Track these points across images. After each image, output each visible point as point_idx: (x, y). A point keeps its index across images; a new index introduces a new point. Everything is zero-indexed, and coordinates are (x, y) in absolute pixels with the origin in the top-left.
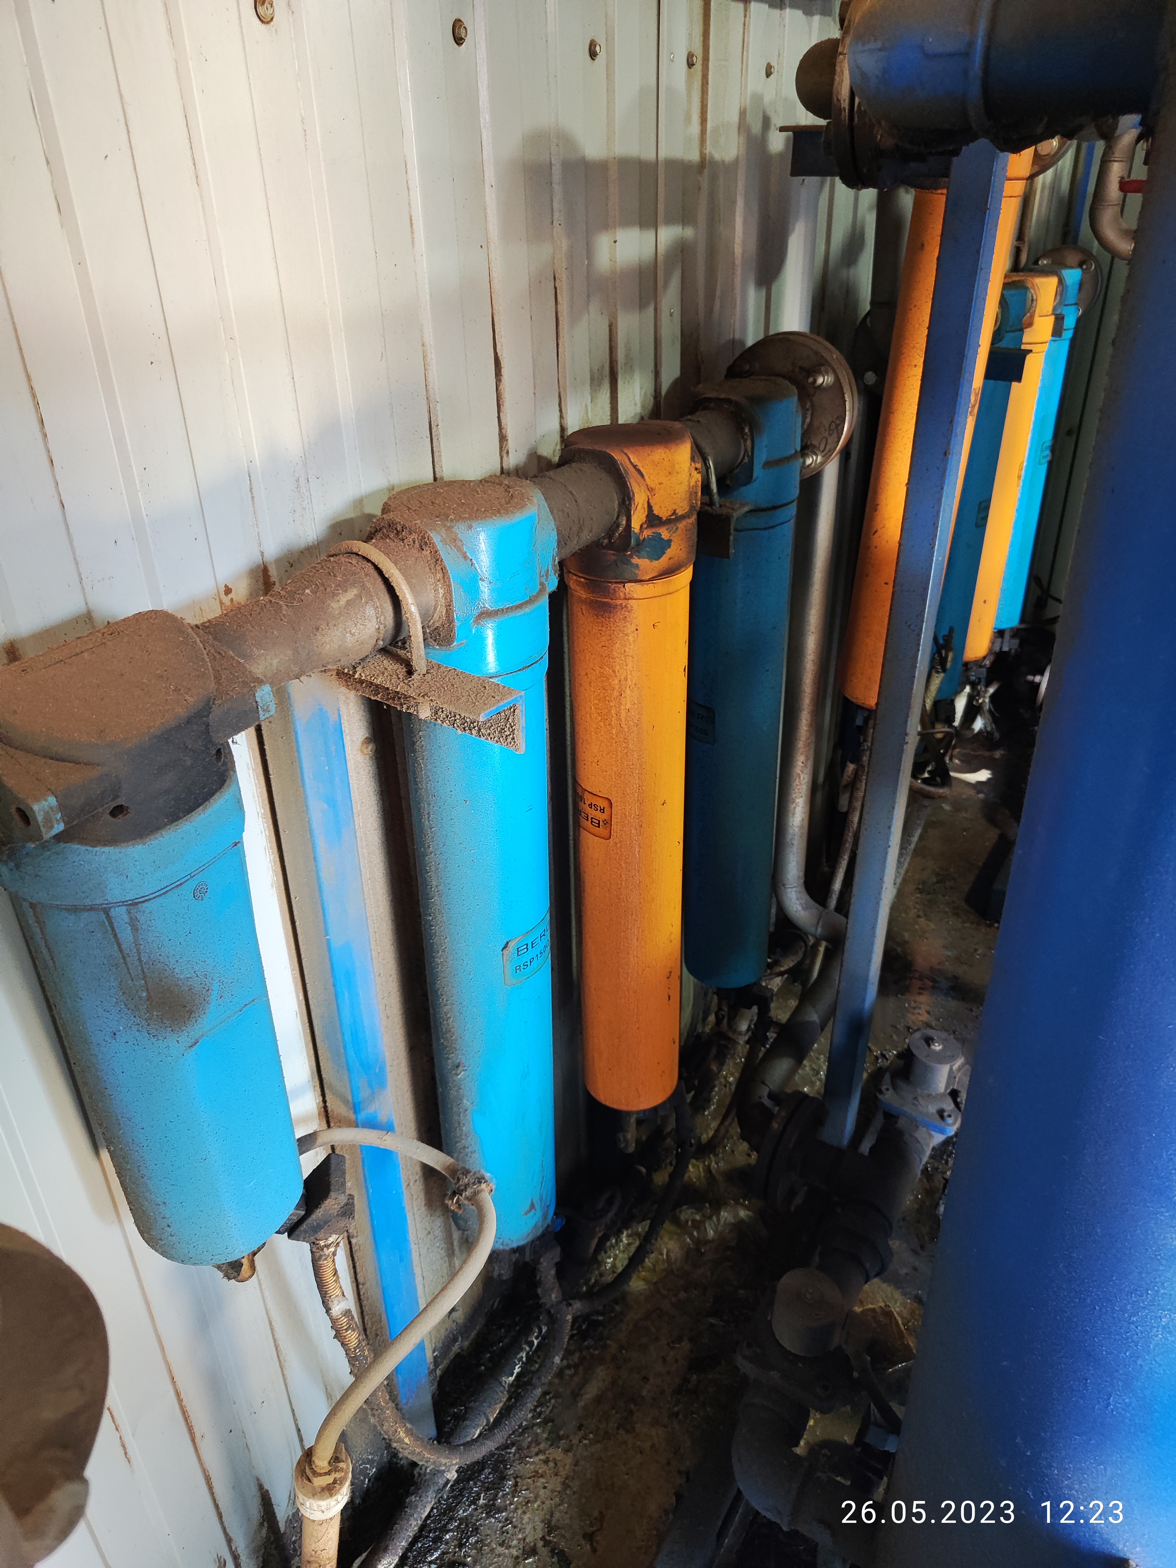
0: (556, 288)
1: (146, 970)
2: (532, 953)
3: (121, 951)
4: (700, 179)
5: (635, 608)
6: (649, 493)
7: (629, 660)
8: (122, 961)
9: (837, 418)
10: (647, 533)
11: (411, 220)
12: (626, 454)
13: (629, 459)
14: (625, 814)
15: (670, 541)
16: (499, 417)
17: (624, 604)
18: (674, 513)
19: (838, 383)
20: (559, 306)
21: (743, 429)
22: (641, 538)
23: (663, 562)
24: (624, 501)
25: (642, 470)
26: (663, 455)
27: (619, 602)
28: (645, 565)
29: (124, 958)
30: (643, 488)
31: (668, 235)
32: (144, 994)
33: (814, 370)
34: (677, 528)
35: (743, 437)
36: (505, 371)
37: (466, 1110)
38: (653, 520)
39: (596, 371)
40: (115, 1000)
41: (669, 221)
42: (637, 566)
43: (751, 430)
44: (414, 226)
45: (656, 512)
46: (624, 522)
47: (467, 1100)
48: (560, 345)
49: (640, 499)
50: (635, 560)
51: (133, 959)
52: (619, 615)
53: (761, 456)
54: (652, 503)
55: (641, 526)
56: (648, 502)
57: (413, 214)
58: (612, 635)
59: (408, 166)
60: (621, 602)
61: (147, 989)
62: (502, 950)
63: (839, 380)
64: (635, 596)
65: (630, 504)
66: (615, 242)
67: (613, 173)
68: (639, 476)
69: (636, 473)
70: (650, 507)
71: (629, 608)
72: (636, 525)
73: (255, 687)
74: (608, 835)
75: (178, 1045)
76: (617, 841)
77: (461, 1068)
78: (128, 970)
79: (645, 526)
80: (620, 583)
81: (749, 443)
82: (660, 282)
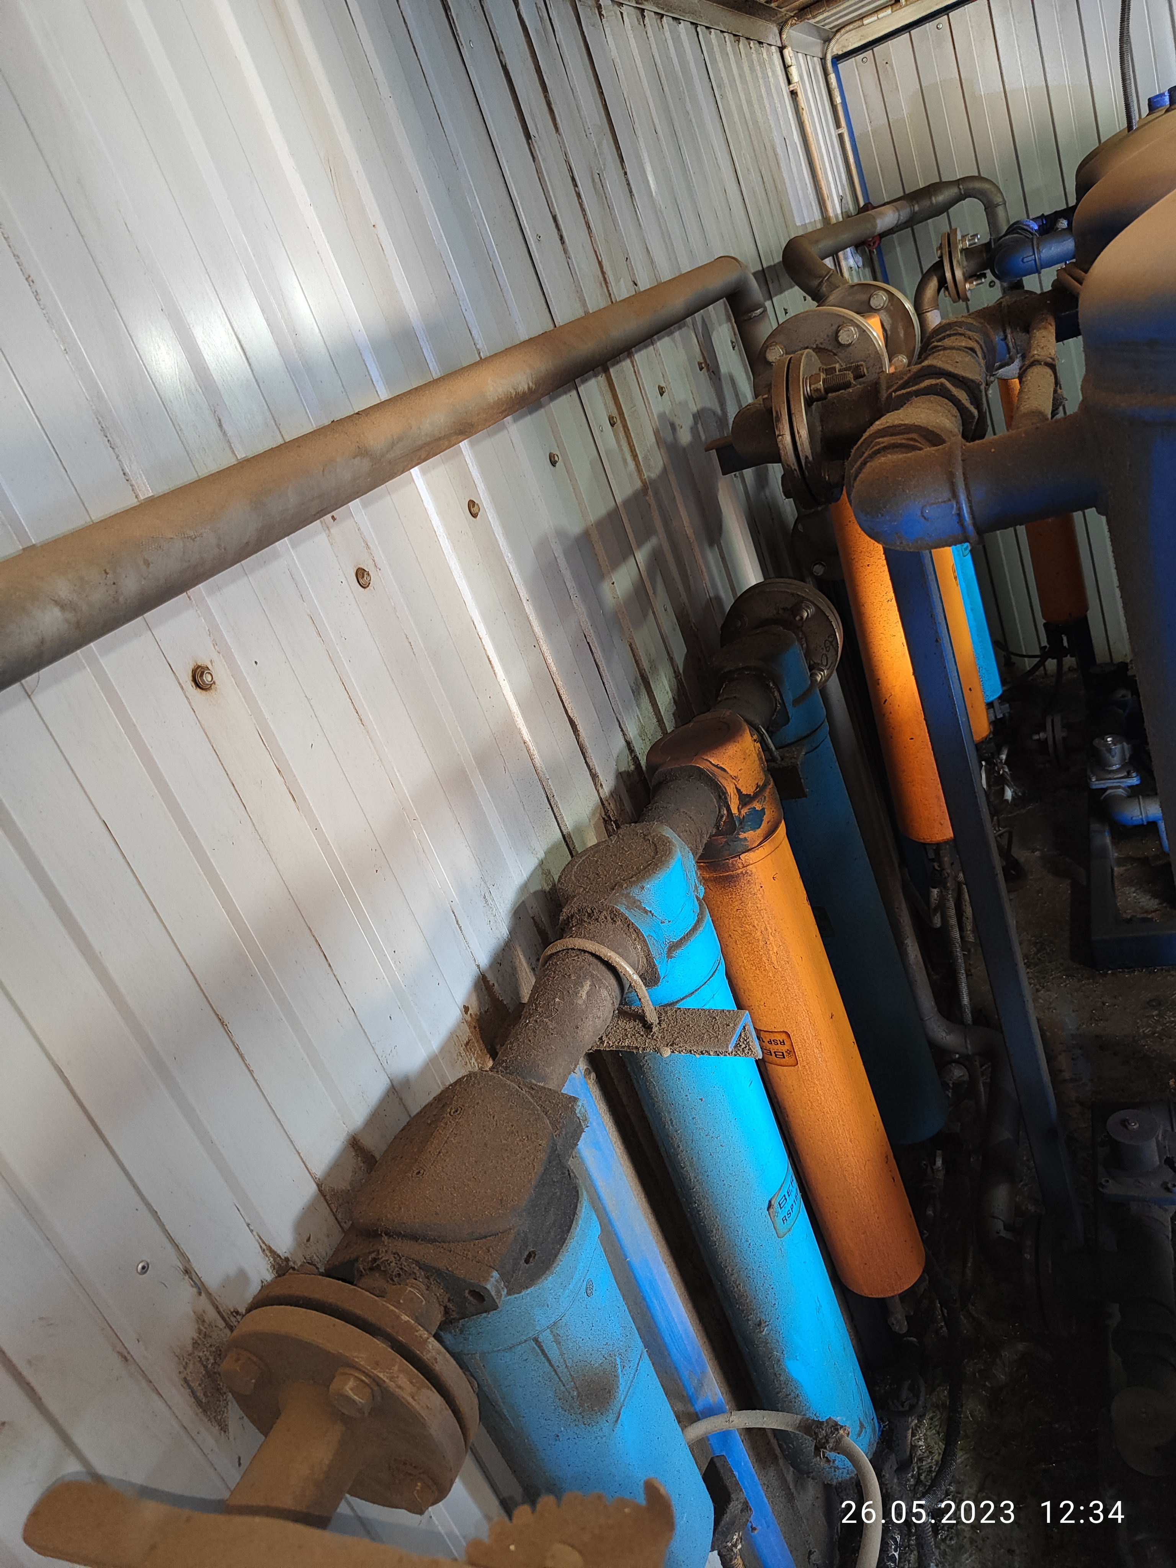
0: (588, 643)
1: (572, 1373)
2: (790, 1201)
3: (552, 1366)
4: (647, 498)
5: (754, 870)
6: (734, 781)
7: (763, 912)
8: (553, 1373)
9: (829, 637)
10: (744, 811)
11: (489, 659)
12: (706, 760)
13: (711, 762)
14: (804, 1039)
15: (763, 809)
16: (586, 762)
17: (744, 872)
18: (758, 786)
19: (819, 611)
20: (595, 655)
21: (768, 685)
22: (741, 817)
23: (764, 826)
24: (720, 797)
25: (723, 766)
26: (735, 748)
27: (739, 871)
28: (751, 836)
29: (555, 1371)
30: (730, 779)
31: (641, 556)
32: (575, 1393)
33: (796, 610)
34: (765, 797)
35: (770, 691)
36: (580, 727)
37: (779, 1361)
38: (745, 800)
39: (633, 685)
40: (553, 1407)
41: (640, 545)
42: (745, 839)
43: (774, 684)
44: (492, 662)
45: (744, 793)
46: (725, 812)
47: (777, 1352)
48: (606, 683)
49: (731, 790)
50: (742, 836)
51: (562, 1370)
52: (743, 881)
53: (789, 698)
54: (739, 787)
55: (738, 808)
56: (736, 788)
57: (489, 654)
58: (743, 899)
59: (475, 623)
60: (741, 870)
61: (577, 1388)
62: (768, 1210)
63: (820, 608)
64: (751, 862)
65: (725, 798)
66: (613, 583)
67: (595, 536)
68: (723, 772)
69: (720, 770)
70: (738, 791)
71: (750, 873)
72: (735, 811)
73: (573, 1106)
74: (794, 1062)
75: (608, 1424)
76: (805, 1064)
77: (763, 1325)
78: (559, 1378)
79: (740, 807)
80: (735, 857)
81: (776, 694)
82: (650, 592)
